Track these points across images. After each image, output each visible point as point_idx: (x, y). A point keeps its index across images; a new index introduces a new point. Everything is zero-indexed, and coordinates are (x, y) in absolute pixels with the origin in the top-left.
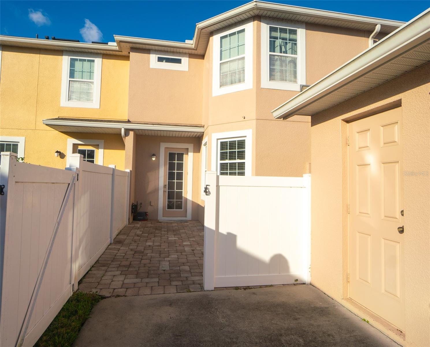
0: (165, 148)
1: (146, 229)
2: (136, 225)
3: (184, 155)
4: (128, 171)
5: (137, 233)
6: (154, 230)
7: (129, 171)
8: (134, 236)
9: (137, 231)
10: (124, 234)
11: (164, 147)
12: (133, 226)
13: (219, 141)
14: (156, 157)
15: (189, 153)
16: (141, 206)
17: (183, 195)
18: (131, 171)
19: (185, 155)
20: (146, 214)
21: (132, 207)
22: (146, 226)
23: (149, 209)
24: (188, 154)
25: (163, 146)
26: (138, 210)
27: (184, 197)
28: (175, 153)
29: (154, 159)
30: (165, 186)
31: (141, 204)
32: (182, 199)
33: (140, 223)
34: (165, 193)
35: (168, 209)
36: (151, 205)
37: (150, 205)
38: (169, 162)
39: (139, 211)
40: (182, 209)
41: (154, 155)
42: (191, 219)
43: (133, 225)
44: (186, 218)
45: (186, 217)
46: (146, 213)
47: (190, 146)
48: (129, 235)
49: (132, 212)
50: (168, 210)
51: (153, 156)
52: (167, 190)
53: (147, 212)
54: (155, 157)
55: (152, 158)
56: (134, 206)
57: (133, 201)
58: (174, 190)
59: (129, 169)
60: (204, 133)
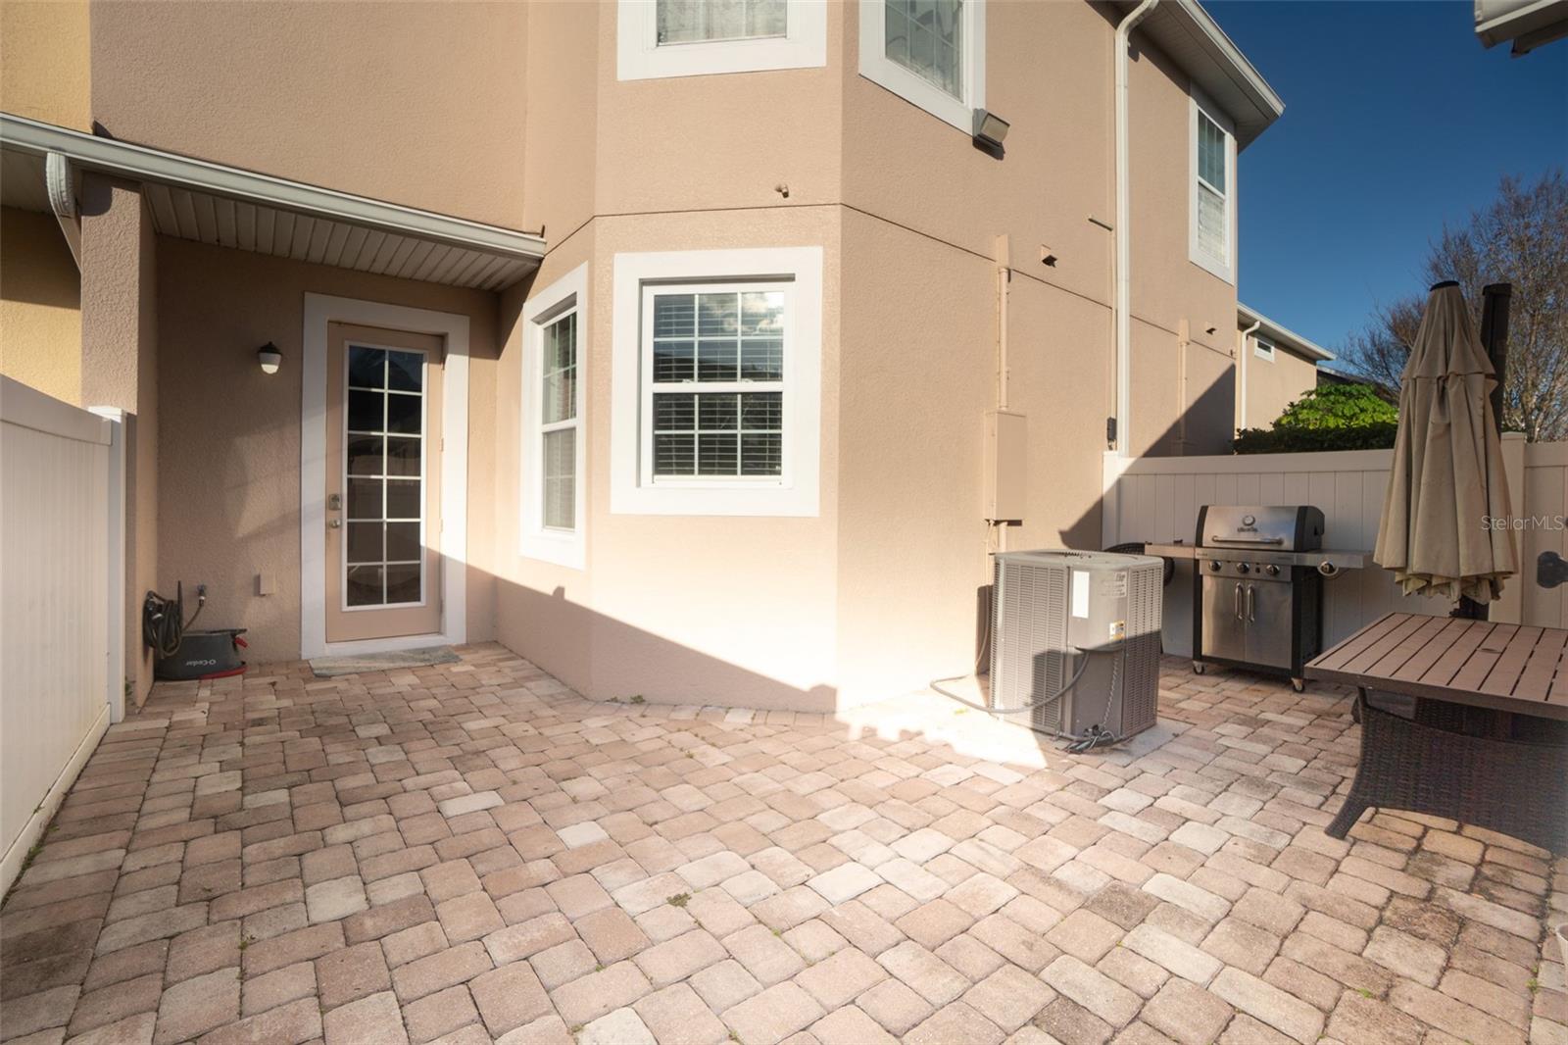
0: (329, 322)
1: (255, 738)
2: (176, 718)
3: (425, 366)
4: (111, 412)
5: (204, 790)
6: (314, 742)
7: (118, 419)
8: (184, 834)
9: (199, 770)
10: (101, 823)
11: (328, 318)
12: (166, 723)
13: (650, 293)
14: (282, 360)
15: (450, 358)
16: (201, 603)
17: (423, 543)
18: (129, 418)
19: (431, 366)
20: (234, 638)
21: (147, 613)
22: (251, 716)
23: (252, 616)
24: (442, 361)
25: (320, 313)
26: (185, 624)
27: (428, 550)
28: (382, 352)
29: (270, 369)
30: (333, 501)
31: (201, 592)
32: (418, 556)
33: (205, 693)
34: (333, 531)
35: (349, 604)
36: (262, 593)
37: (257, 593)
38: (350, 392)
39: (191, 628)
40: (419, 600)
41: (270, 349)
42: (464, 641)
43: (159, 715)
44: (442, 637)
45: (439, 633)
46: (234, 633)
47: (457, 327)
48: (146, 824)
49: (148, 642)
50: (352, 608)
51: (262, 355)
52: (345, 520)
53: (243, 627)
54: (278, 357)
55: (259, 363)
56: (159, 609)
57: (146, 582)
58: (381, 517)
59: (116, 406)
60: (544, 262)
